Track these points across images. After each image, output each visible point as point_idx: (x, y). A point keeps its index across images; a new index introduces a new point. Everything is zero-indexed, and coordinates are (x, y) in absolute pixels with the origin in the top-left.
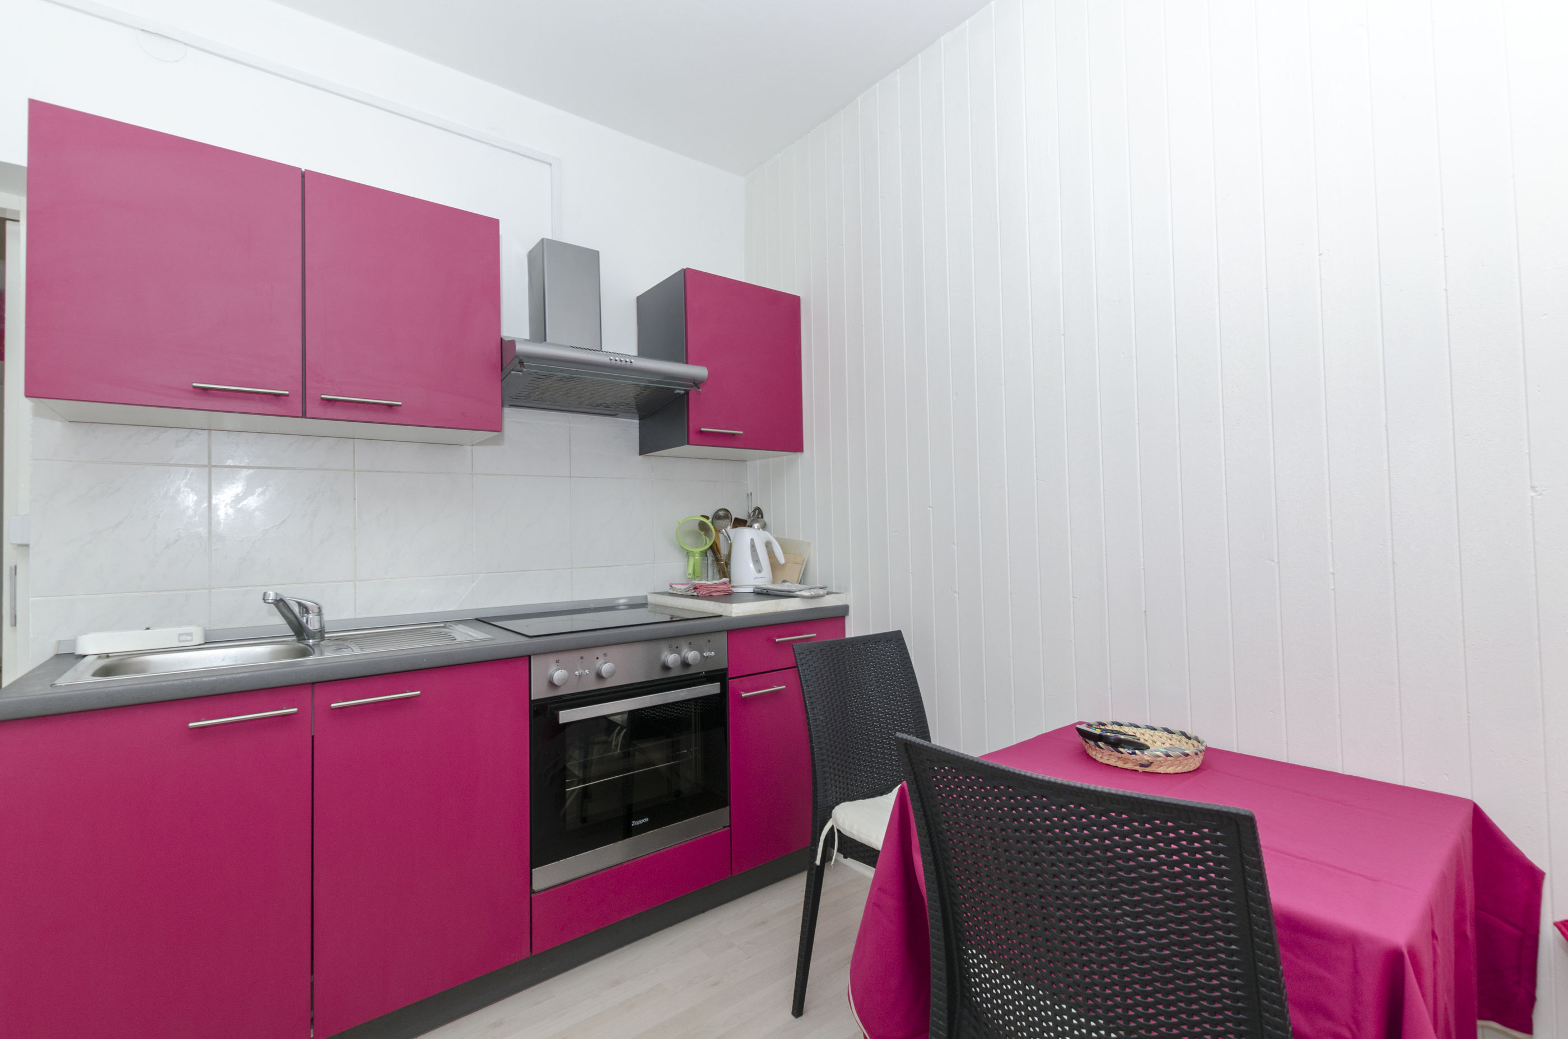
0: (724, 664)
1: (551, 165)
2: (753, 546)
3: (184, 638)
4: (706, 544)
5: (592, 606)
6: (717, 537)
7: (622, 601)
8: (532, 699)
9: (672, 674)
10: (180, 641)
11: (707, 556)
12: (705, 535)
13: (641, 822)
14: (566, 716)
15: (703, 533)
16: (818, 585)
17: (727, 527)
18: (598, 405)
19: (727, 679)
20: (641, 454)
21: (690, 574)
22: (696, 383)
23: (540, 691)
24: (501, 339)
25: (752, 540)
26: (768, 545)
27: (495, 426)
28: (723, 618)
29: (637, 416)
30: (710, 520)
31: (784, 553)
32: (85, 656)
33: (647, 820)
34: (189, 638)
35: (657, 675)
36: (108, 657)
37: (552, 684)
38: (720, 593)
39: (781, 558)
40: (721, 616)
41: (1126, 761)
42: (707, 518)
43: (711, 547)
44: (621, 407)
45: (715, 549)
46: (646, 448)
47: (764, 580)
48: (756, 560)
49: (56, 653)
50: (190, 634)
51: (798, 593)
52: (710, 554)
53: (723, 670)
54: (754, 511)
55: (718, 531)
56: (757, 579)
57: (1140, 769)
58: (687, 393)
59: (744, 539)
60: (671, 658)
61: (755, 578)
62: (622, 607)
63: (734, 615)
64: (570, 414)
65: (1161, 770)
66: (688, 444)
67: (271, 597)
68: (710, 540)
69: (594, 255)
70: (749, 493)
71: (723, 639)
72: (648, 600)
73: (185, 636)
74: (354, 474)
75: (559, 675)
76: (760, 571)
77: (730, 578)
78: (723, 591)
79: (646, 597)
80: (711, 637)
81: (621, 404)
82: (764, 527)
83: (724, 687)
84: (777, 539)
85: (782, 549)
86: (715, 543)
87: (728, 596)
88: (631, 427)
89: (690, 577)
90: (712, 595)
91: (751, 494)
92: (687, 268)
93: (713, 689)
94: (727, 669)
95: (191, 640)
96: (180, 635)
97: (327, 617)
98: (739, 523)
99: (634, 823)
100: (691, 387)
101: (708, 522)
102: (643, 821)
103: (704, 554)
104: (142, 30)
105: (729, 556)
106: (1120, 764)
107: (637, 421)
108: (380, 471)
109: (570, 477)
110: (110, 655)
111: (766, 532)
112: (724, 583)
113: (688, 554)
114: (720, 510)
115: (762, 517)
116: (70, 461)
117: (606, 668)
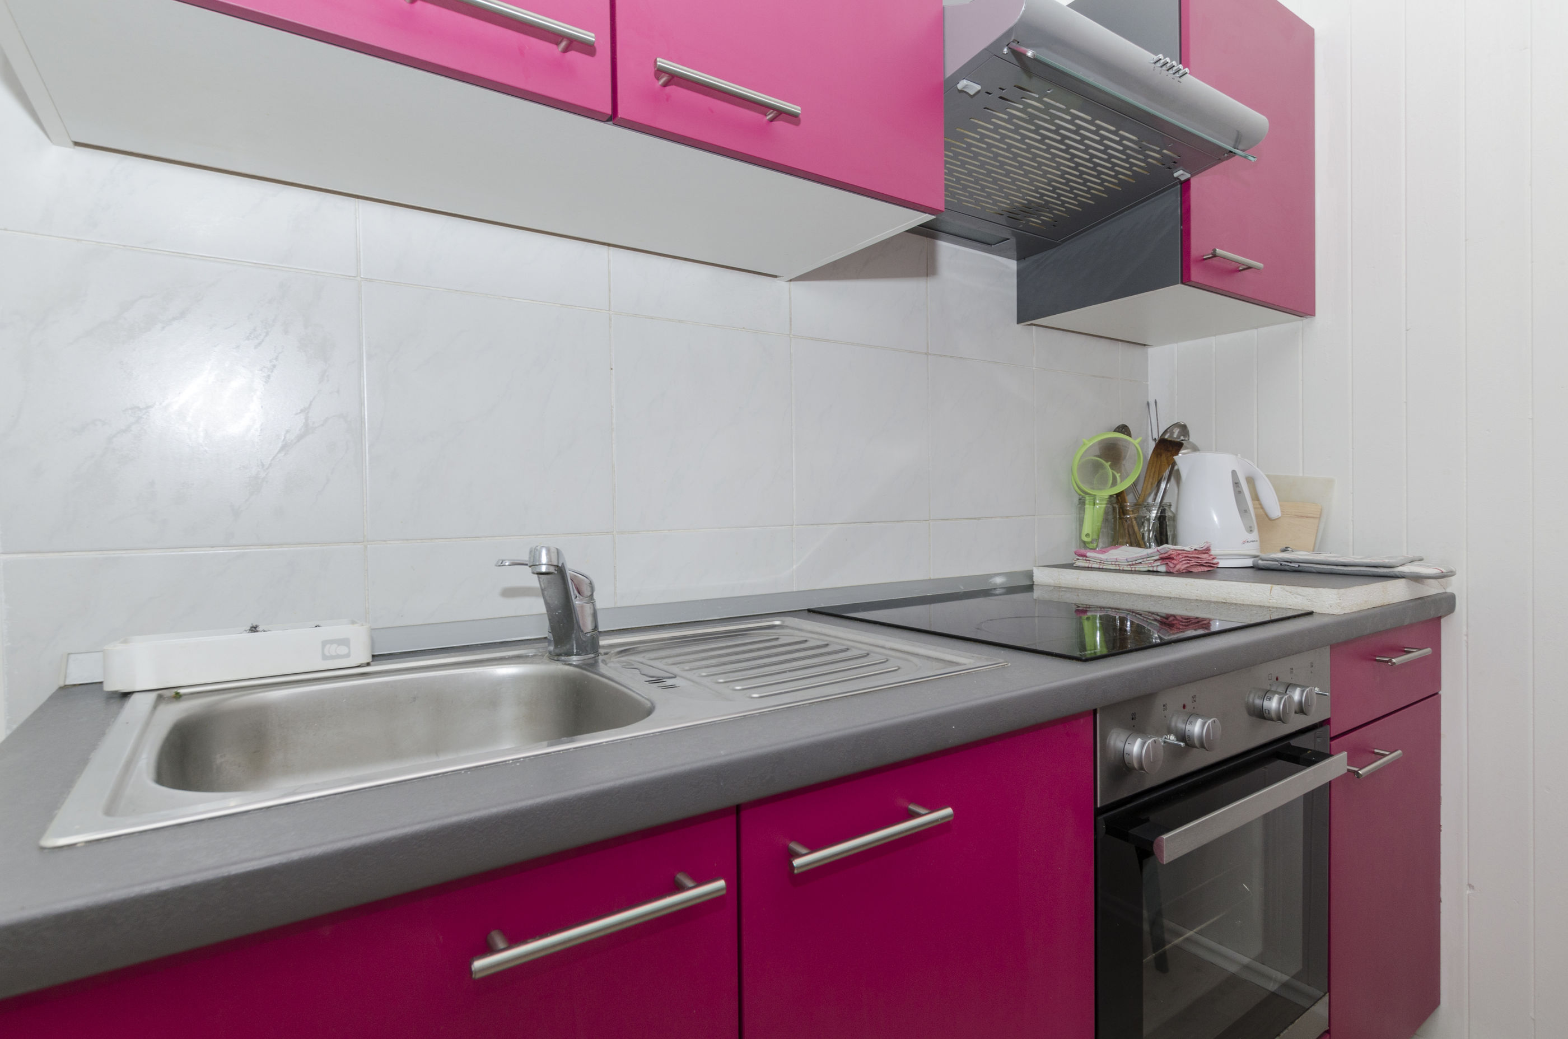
2: (1237, 483)
3: (332, 649)
4: (1118, 481)
5: (962, 589)
7: (999, 580)
8: (1098, 807)
10: (325, 658)
12: (1111, 466)
15: (1108, 464)
20: (1020, 321)
25: (1234, 473)
28: (1315, 616)
29: (1013, 253)
31: (1279, 500)
32: (126, 695)
34: (343, 650)
36: (178, 697)
38: (1202, 568)
39: (1274, 510)
40: (1311, 613)
46: (1032, 310)
48: (1244, 509)
49: (62, 684)
50: (345, 642)
56: (1246, 544)
61: (1244, 542)
62: (998, 592)
72: (1035, 579)
73: (334, 646)
74: (610, 320)
76: (1250, 530)
78: (1207, 564)
79: (1030, 575)
84: (1267, 475)
88: (1006, 271)
90: (1192, 572)
95: (348, 656)
96: (324, 643)
107: (1014, 263)
110: (182, 691)
113: (1083, 500)
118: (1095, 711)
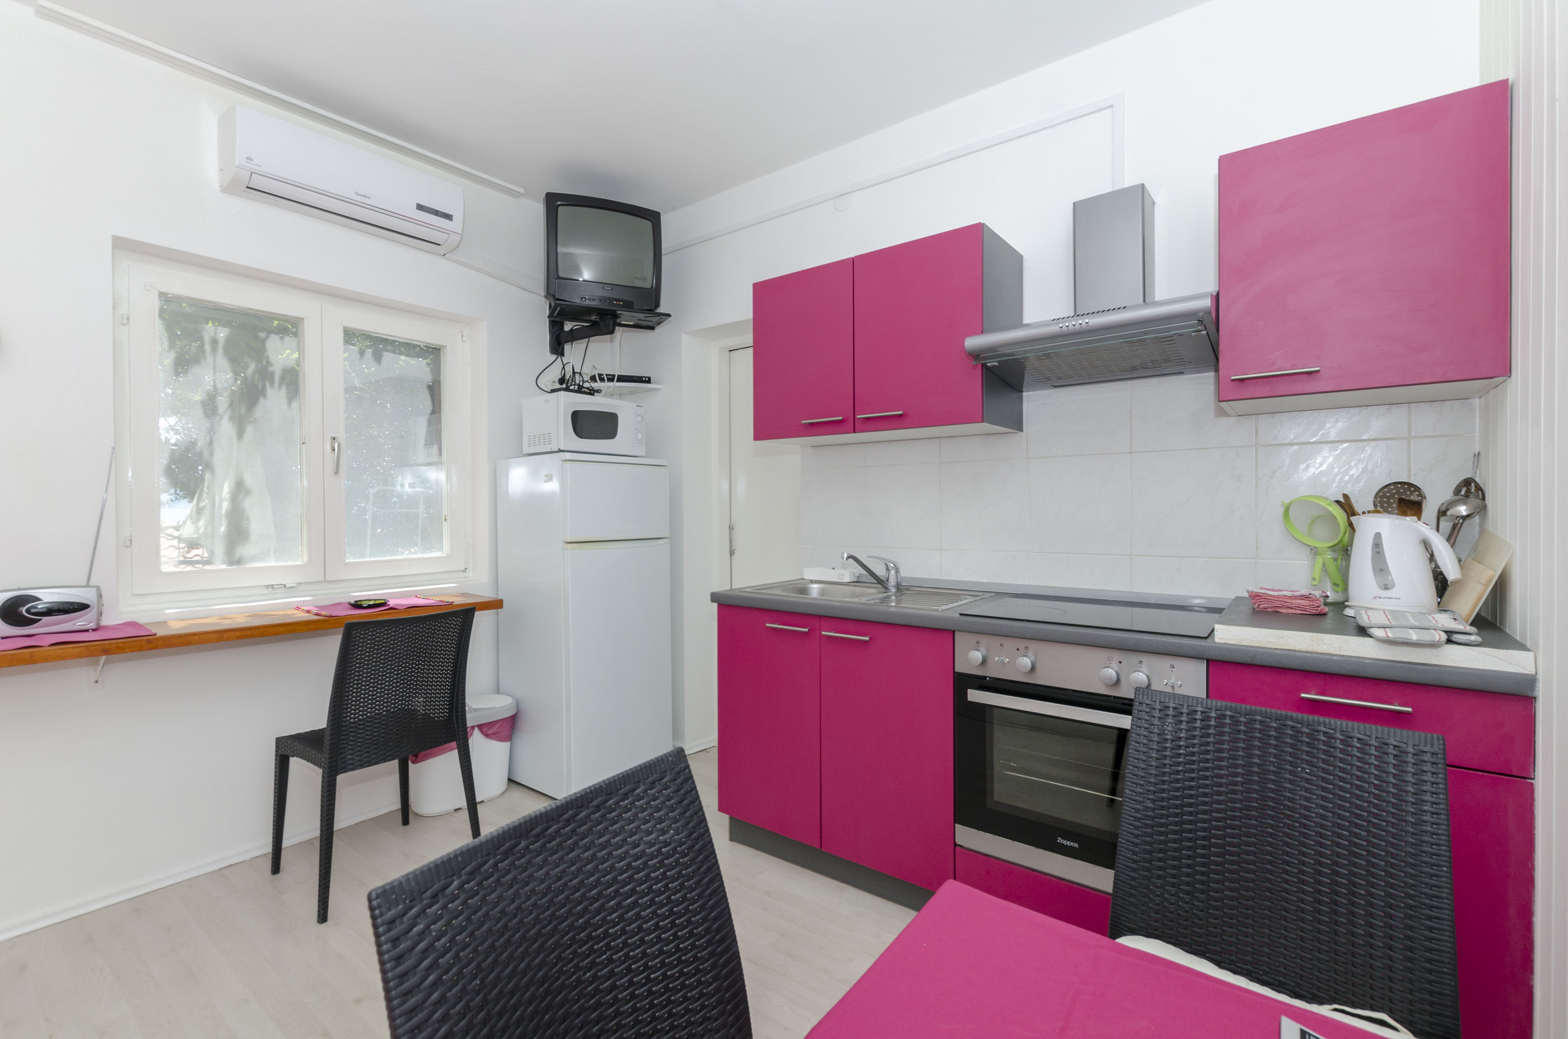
1: (1112, 107)
2: (1377, 545)
5: (1153, 601)
7: (1197, 601)
8: (956, 671)
14: (974, 696)
23: (961, 666)
25: (1378, 536)
33: (1076, 845)
37: (969, 662)
38: (1294, 611)
48: (1379, 569)
56: (1378, 599)
70: (1477, 453)
74: (940, 466)
75: (973, 655)
78: (1299, 608)
91: (1479, 455)
97: (903, 574)
102: (1072, 844)
109: (1131, 453)
115: (1479, 496)
118: (954, 632)
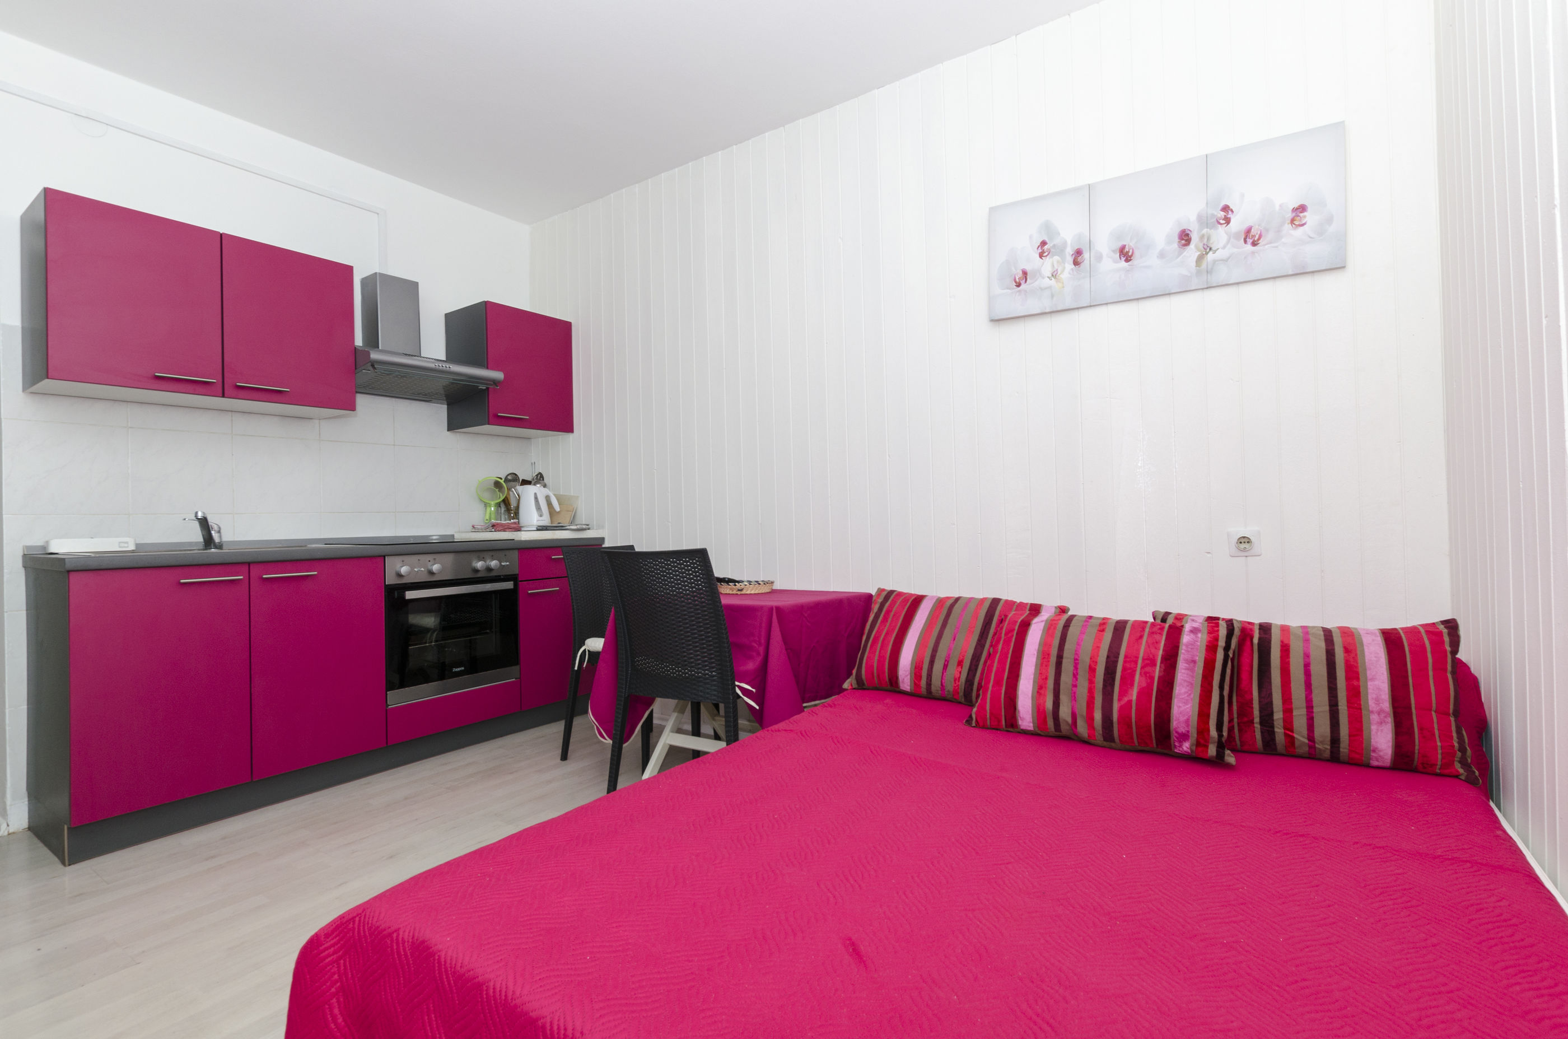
0: (516, 571)
1: (378, 214)
2: (536, 498)
3: (122, 545)
4: (500, 498)
6: (508, 494)
8: (387, 584)
9: (479, 575)
10: (120, 547)
11: (500, 507)
12: (499, 491)
13: (459, 669)
14: (410, 595)
15: (497, 490)
16: (584, 523)
17: (515, 486)
18: (419, 394)
19: (518, 582)
20: (448, 431)
21: (487, 520)
22: (495, 382)
23: (390, 579)
24: (355, 348)
25: (535, 494)
26: (548, 499)
27: (351, 407)
28: (514, 541)
29: (445, 402)
30: (503, 480)
31: (559, 504)
33: (463, 668)
34: (126, 545)
35: (468, 575)
37: (399, 575)
38: (511, 527)
39: (557, 508)
41: (732, 590)
42: (501, 479)
43: (504, 501)
44: (436, 396)
45: (507, 502)
46: (452, 426)
47: (546, 521)
48: (538, 508)
49: (23, 554)
51: (568, 527)
52: (503, 506)
53: (515, 575)
54: (537, 475)
55: (509, 489)
56: (539, 519)
57: (739, 593)
58: (488, 389)
59: (528, 494)
60: (479, 565)
61: (537, 518)
63: (523, 539)
64: (394, 399)
65: (748, 592)
66: (489, 424)
67: (200, 515)
68: (503, 495)
69: (415, 285)
70: (533, 463)
71: (515, 555)
72: (455, 537)
74: (232, 437)
75: (404, 570)
76: (541, 516)
77: (518, 519)
78: (514, 526)
79: (453, 536)
80: (507, 552)
81: (437, 394)
82: (545, 486)
83: (515, 585)
84: (555, 495)
85: (558, 502)
86: (506, 497)
87: (518, 529)
88: (441, 411)
89: (487, 522)
90: (505, 529)
91: (535, 463)
92: (488, 301)
93: (509, 585)
94: (518, 575)
96: (120, 543)
98: (525, 482)
99: (455, 670)
100: (491, 385)
101: (502, 481)
102: (461, 669)
103: (498, 505)
104: (76, 114)
105: (518, 507)
106: (731, 592)
107: (446, 406)
108: (251, 436)
109: (394, 445)
111: (545, 489)
112: (515, 523)
113: (486, 505)
114: (508, 475)
115: (543, 480)
116: (30, 420)
117: (436, 568)
118: (384, 557)
